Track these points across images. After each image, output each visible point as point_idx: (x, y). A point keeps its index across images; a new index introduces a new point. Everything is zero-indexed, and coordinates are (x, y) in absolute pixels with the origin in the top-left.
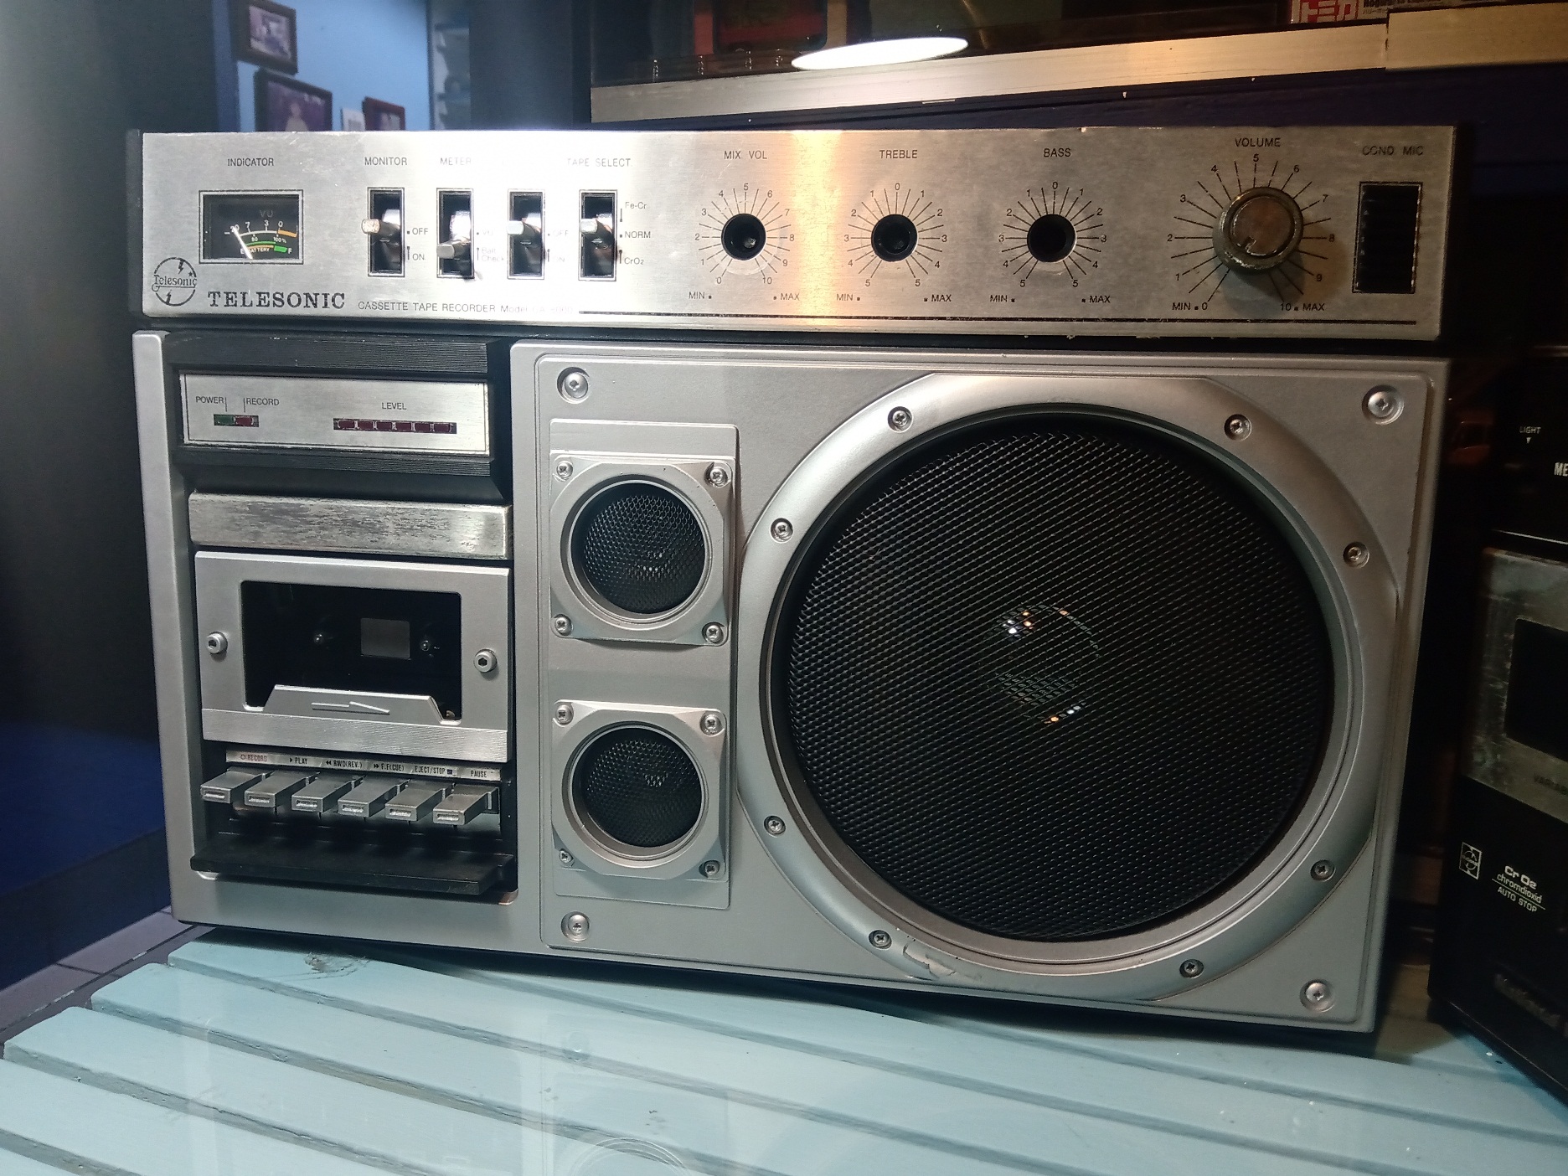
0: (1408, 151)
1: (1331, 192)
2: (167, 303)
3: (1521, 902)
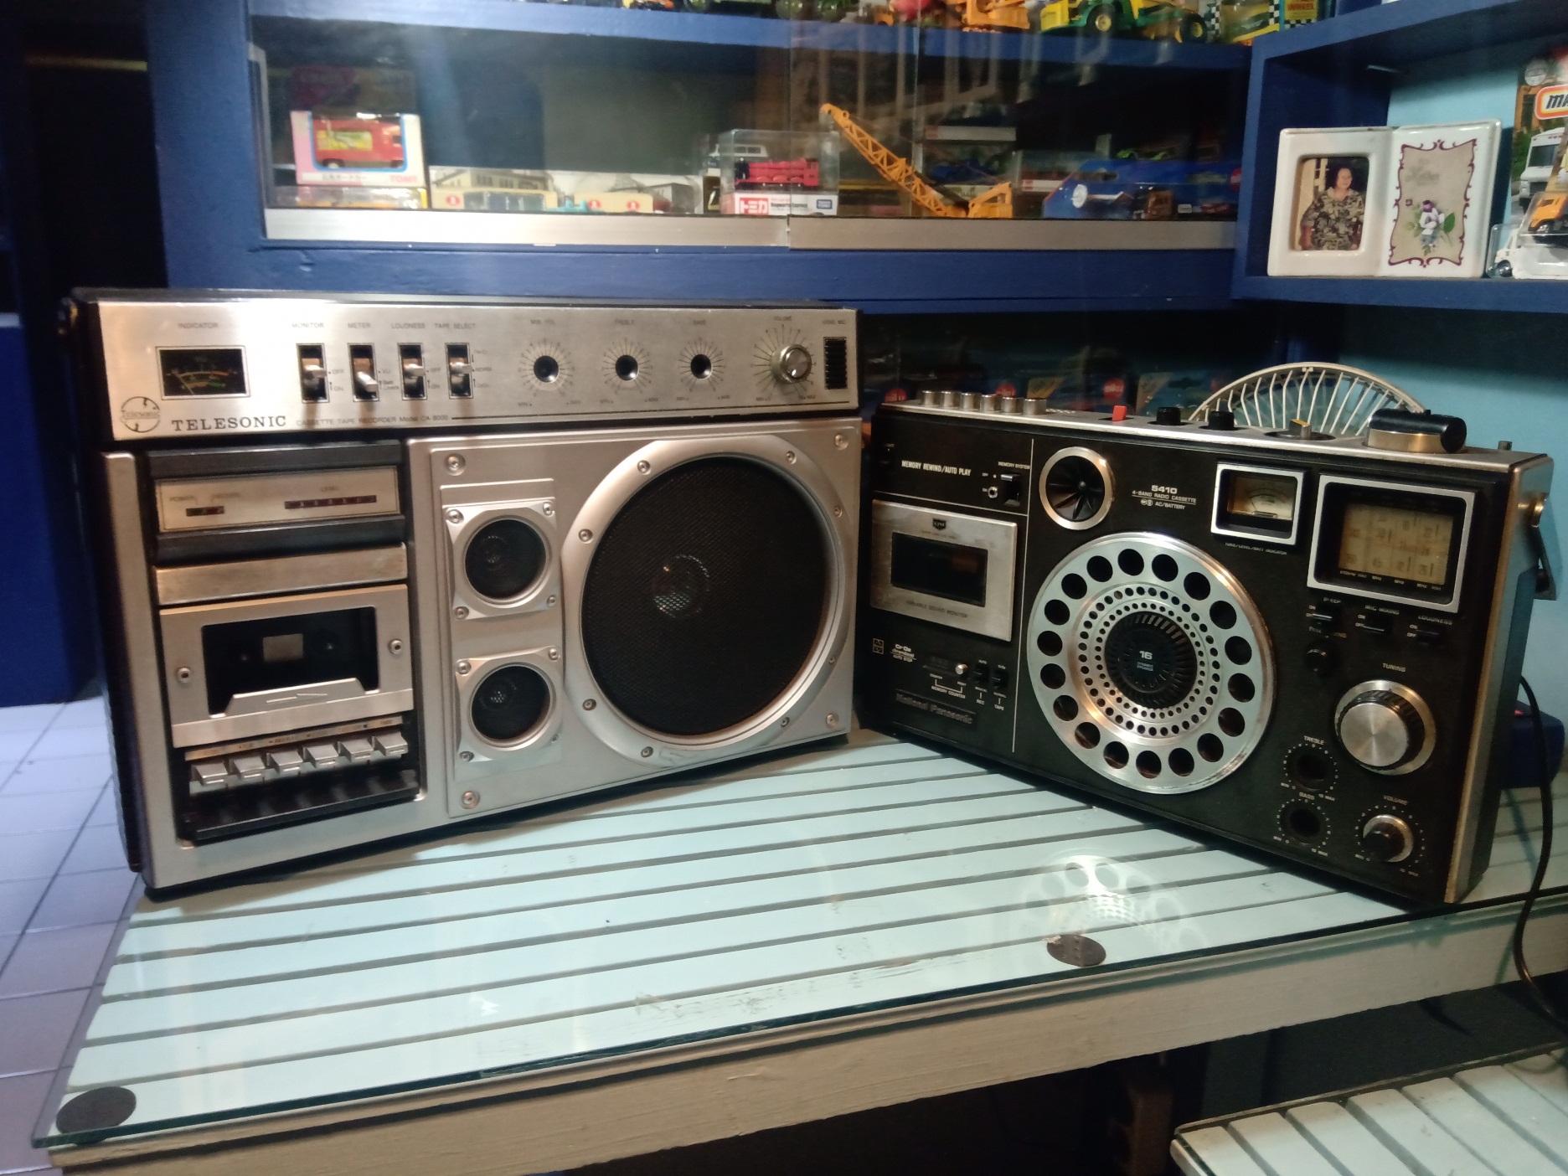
0: (838, 321)
1: (813, 342)
2: (136, 430)
3: (905, 659)
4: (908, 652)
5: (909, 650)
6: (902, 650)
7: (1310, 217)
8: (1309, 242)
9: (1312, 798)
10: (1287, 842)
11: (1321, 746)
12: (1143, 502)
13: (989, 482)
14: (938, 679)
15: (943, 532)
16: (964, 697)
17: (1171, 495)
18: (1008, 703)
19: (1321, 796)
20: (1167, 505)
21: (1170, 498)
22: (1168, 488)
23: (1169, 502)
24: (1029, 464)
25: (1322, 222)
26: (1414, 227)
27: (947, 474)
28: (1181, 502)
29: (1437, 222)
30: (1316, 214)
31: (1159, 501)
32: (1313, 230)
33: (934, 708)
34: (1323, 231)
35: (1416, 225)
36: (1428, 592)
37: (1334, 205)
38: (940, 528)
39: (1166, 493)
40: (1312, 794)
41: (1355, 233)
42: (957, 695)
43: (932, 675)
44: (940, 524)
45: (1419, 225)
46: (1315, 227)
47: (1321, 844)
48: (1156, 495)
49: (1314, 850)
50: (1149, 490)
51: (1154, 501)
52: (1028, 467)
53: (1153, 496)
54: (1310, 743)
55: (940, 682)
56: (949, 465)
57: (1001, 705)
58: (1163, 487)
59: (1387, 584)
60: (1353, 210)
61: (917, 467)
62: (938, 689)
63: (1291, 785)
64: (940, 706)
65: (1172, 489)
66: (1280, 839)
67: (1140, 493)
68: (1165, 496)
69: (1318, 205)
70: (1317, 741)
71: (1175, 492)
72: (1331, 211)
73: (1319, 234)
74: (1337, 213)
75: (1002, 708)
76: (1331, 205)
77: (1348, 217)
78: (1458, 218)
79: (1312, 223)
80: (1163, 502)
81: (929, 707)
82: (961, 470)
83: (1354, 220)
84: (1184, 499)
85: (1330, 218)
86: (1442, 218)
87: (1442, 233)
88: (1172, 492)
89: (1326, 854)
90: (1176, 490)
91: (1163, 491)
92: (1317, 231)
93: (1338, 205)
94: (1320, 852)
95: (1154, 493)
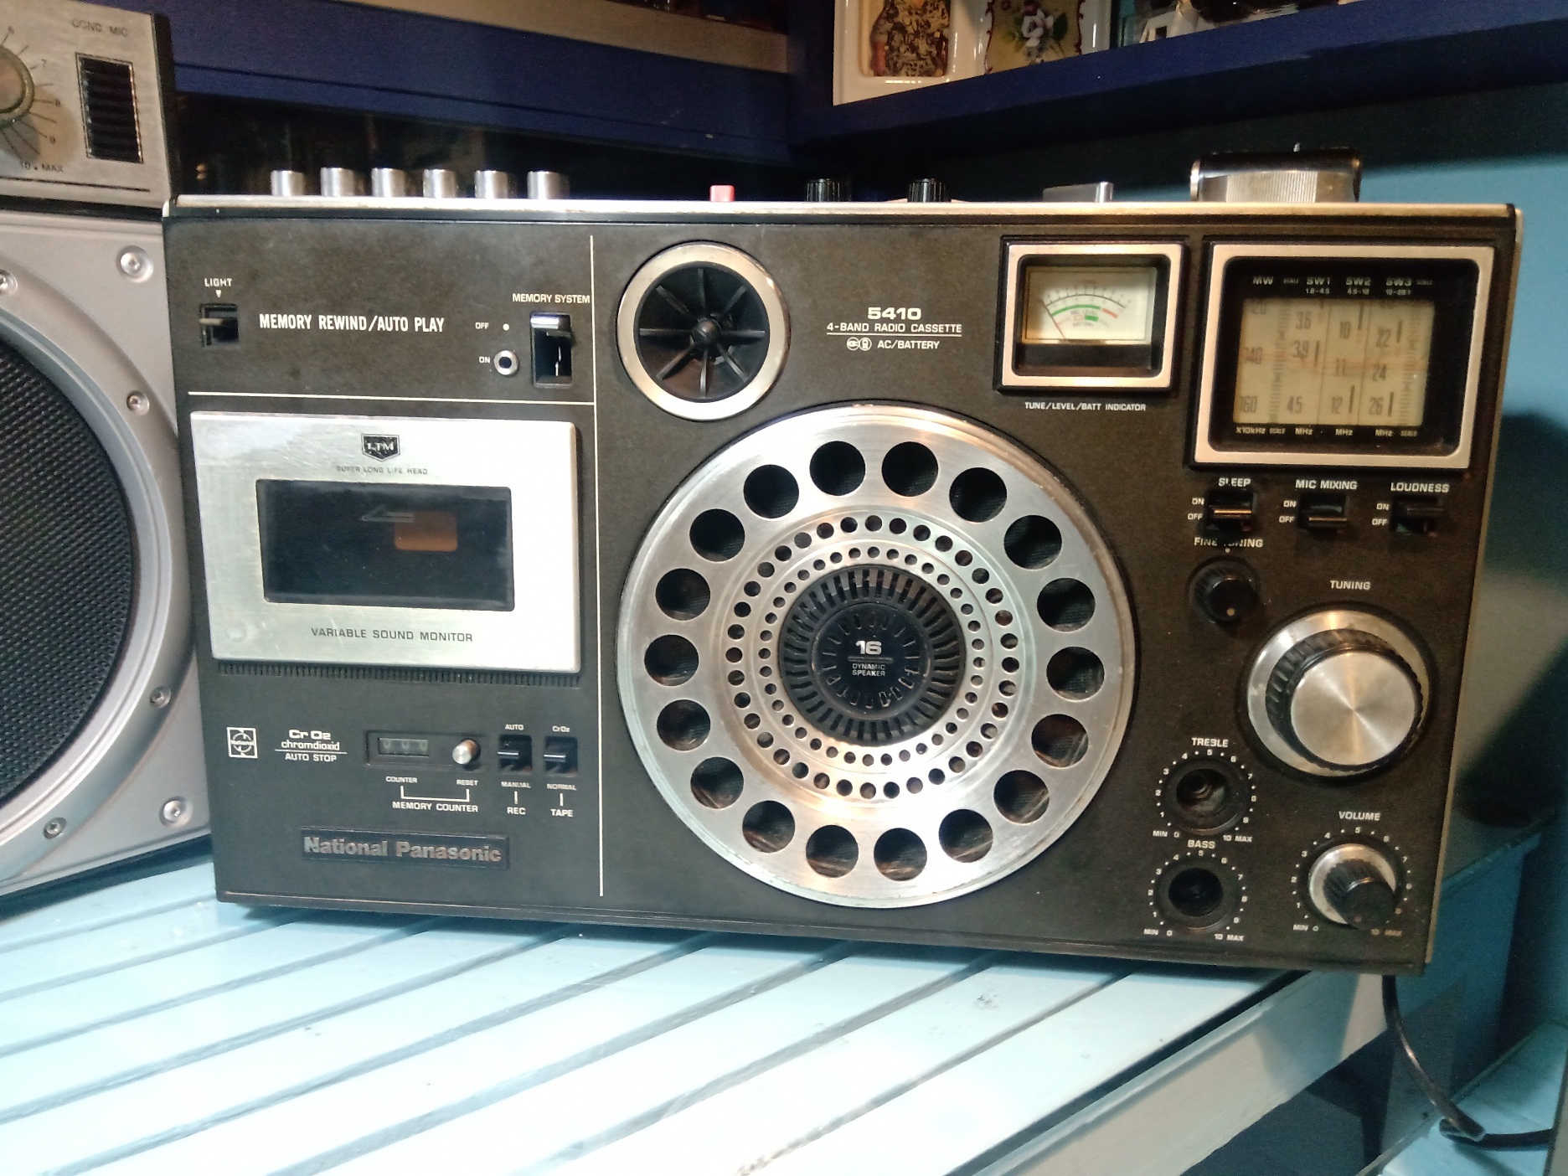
0: (114, 31)
1: (50, 59)
3: (316, 758)
4: (323, 741)
5: (327, 736)
6: (308, 739)
7: (882, 30)
8: (882, 64)
9: (1212, 845)
10: (1170, 933)
11: (1222, 749)
12: (850, 344)
13: (494, 340)
14: (406, 785)
15: (391, 462)
16: (475, 808)
17: (908, 323)
18: (582, 801)
19: (1228, 838)
20: (901, 345)
21: (908, 330)
22: (902, 310)
23: (905, 339)
24: (587, 292)
25: (898, 37)
26: (1014, 37)
27: (384, 333)
28: (929, 335)
29: (1044, 27)
30: (889, 26)
31: (884, 339)
32: (887, 48)
33: (403, 847)
34: (898, 50)
35: (1017, 34)
36: (1396, 441)
37: (910, 13)
38: (384, 454)
39: (898, 320)
40: (1209, 838)
41: (939, 54)
42: (456, 808)
43: (390, 779)
44: (381, 448)
45: (1021, 34)
46: (888, 43)
47: (1231, 923)
48: (877, 327)
49: (1219, 937)
50: (862, 317)
51: (875, 340)
52: (586, 299)
53: (872, 330)
54: (1203, 749)
55: (411, 790)
56: (388, 312)
57: (566, 807)
58: (892, 310)
59: (1323, 437)
60: (936, 21)
61: (300, 324)
62: (410, 806)
63: (1171, 831)
64: (414, 840)
65: (911, 310)
66: (1156, 932)
67: (843, 326)
68: (896, 327)
69: (891, 12)
70: (1215, 742)
71: (918, 317)
72: (907, 22)
73: (896, 53)
74: (914, 24)
75: (569, 813)
76: (907, 13)
77: (929, 31)
78: (1072, 22)
79: (884, 38)
80: (893, 339)
81: (391, 848)
82: (419, 322)
83: (937, 35)
84: (938, 328)
85: (906, 31)
86: (1050, 21)
87: (1052, 42)
88: (910, 317)
89: (1241, 938)
90: (918, 311)
91: (892, 316)
92: (892, 49)
93: (917, 13)
94: (1230, 937)
95: (872, 323)
